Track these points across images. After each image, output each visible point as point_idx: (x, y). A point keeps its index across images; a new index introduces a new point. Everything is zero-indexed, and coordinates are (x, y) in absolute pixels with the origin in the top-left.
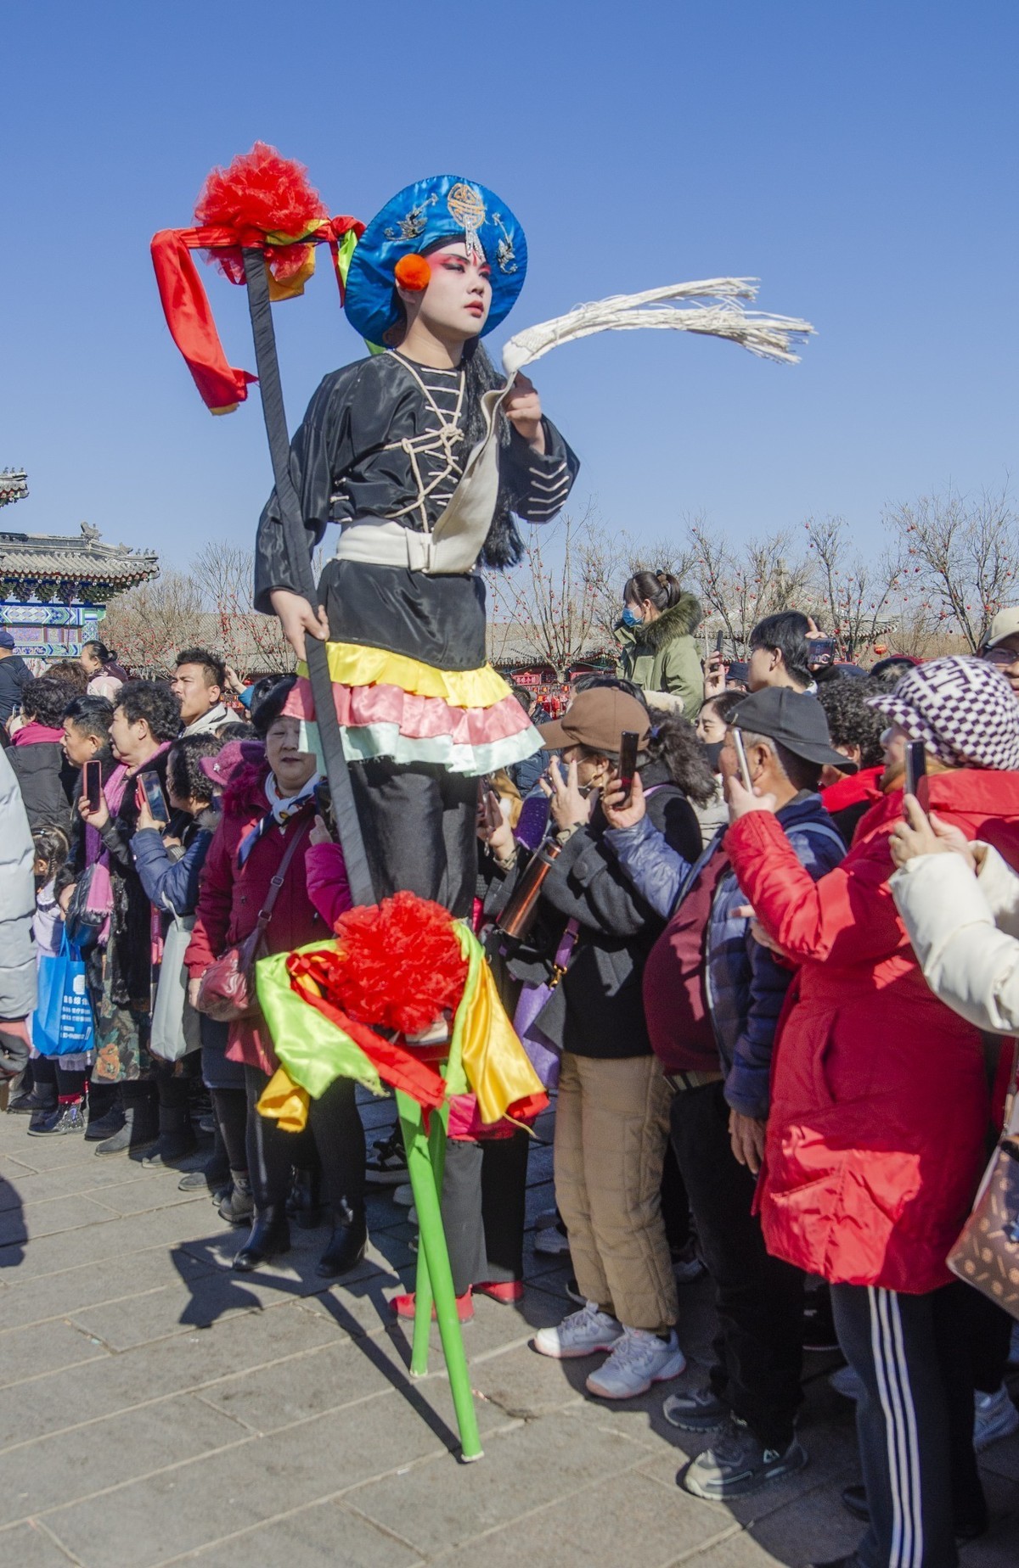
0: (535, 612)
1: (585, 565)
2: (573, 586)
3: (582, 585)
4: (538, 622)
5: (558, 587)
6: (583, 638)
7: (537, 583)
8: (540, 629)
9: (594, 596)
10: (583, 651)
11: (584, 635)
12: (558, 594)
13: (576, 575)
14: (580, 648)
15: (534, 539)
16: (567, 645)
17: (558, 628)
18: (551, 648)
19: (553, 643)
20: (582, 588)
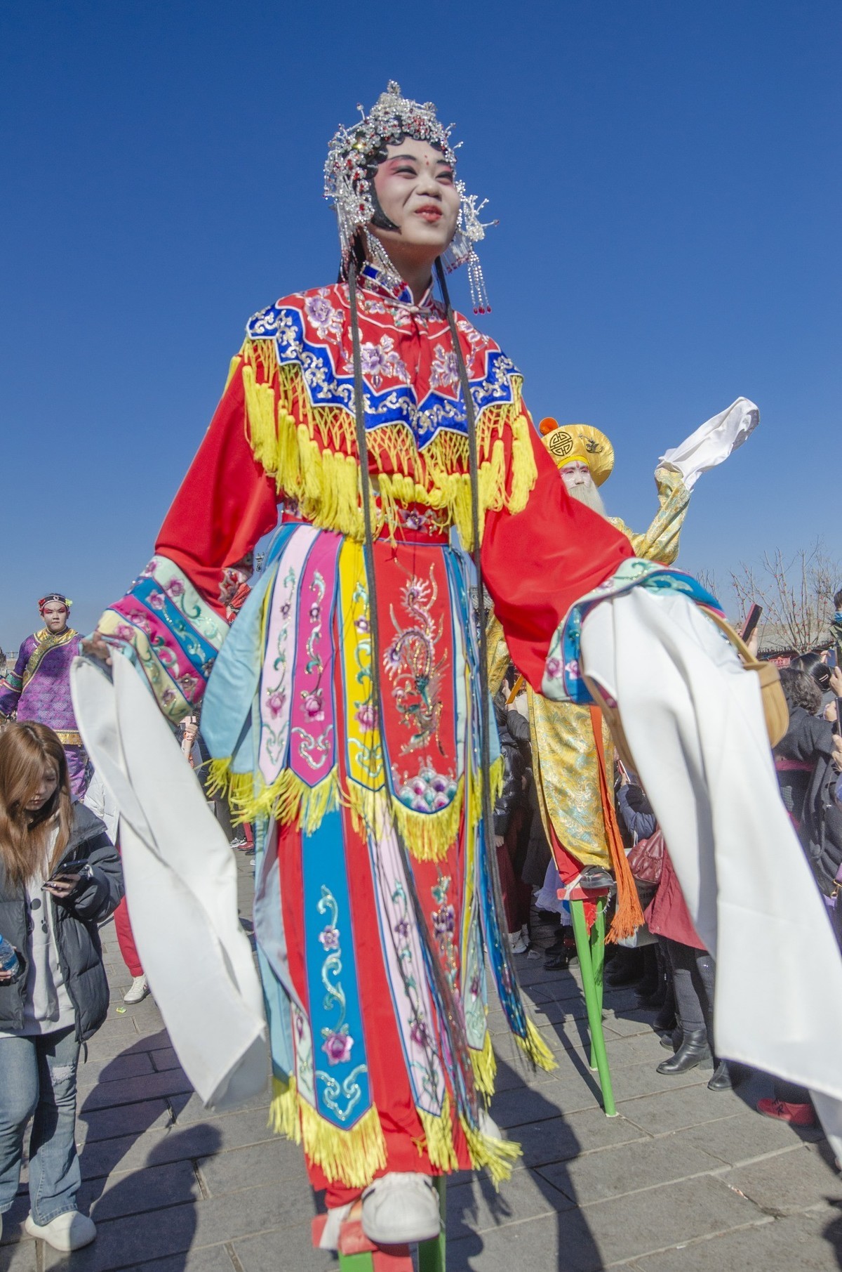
0: (782, 617)
1: (817, 583)
2: (808, 597)
3: (815, 596)
4: (785, 622)
5: (797, 599)
6: (819, 632)
7: (783, 596)
8: (787, 627)
9: (825, 603)
10: (820, 640)
11: (819, 629)
12: (798, 603)
13: (810, 591)
14: (817, 639)
15: (779, 567)
16: (807, 637)
17: (800, 627)
18: (795, 639)
19: (797, 636)
20: (816, 598)
